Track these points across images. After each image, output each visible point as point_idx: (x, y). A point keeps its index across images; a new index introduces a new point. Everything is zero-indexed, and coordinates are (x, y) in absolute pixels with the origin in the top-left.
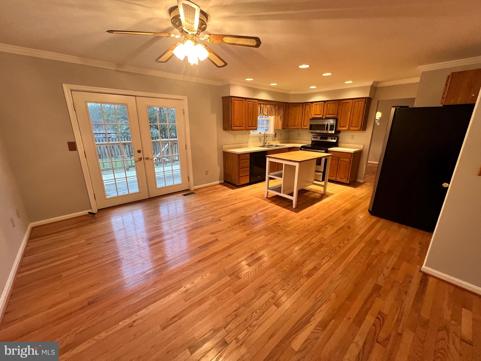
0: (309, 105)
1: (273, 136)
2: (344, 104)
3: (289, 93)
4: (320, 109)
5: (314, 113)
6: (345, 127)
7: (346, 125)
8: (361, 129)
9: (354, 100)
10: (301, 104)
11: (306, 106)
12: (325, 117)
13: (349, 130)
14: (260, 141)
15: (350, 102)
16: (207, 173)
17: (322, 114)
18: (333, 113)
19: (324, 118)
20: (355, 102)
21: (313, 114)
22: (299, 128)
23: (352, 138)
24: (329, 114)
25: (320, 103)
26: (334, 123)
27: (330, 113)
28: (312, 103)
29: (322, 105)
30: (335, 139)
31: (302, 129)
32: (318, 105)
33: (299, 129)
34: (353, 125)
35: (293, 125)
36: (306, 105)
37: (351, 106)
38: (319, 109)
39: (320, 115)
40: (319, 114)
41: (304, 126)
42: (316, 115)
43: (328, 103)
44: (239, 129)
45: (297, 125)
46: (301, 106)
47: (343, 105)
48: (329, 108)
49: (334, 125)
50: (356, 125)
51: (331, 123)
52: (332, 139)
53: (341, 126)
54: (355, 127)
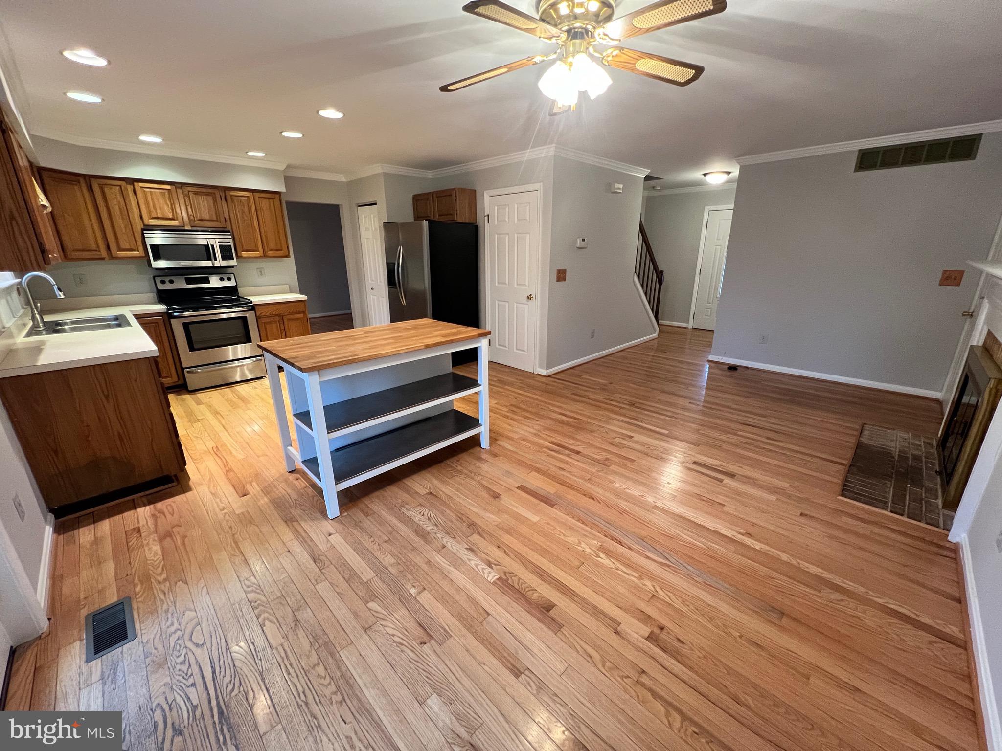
0: (117, 188)
2: (235, 200)
5: (150, 212)
6: (256, 251)
7: (256, 246)
8: (288, 255)
9: (257, 194)
10: (82, 179)
11: (106, 190)
12: (193, 227)
13: (265, 256)
15: (247, 196)
17: (180, 218)
18: (215, 218)
19: (188, 228)
20: (258, 197)
21: (146, 216)
22: (103, 255)
23: (262, 274)
24: (201, 220)
25: (162, 186)
26: (229, 242)
28: (129, 181)
29: (170, 193)
30: (229, 279)
31: (112, 257)
32: (156, 192)
33: (103, 259)
34: (272, 245)
35: (80, 248)
36: (102, 186)
37: (254, 205)
38: (162, 202)
39: (173, 219)
40: (171, 216)
41: (121, 250)
42: (158, 218)
43: (188, 191)
45: (94, 247)
46: (83, 184)
47: (232, 200)
48: (198, 203)
49: (230, 246)
50: (279, 248)
51: (219, 242)
52: (222, 279)
53: (245, 248)
54: (277, 250)
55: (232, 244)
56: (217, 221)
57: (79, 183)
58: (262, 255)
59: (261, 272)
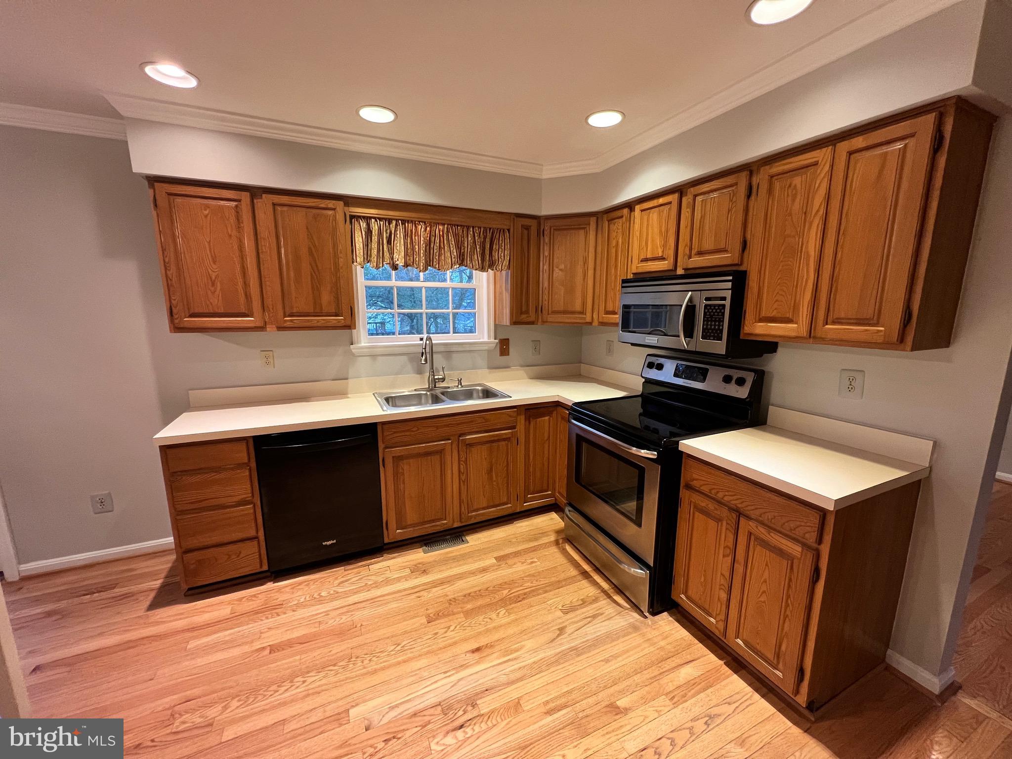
0: (620, 221)
1: (489, 351)
2: (777, 185)
3: (537, 176)
4: (661, 231)
5: (640, 253)
6: (789, 321)
7: (796, 308)
8: (902, 339)
9: (844, 147)
10: (593, 220)
11: (611, 226)
12: (685, 269)
13: (812, 337)
14: (420, 372)
15: (816, 164)
16: (103, 504)
17: (671, 253)
18: (722, 246)
19: (680, 272)
20: (850, 153)
21: (635, 261)
22: (588, 319)
23: (851, 388)
24: (700, 253)
25: (661, 201)
26: (724, 299)
27: (708, 245)
28: (630, 205)
29: (670, 209)
30: (741, 382)
31: (602, 324)
32: (654, 215)
34: (843, 308)
35: (562, 309)
36: (610, 221)
37: (825, 185)
38: (656, 230)
39: (662, 259)
40: (662, 254)
41: (607, 313)
42: (646, 260)
43: (695, 196)
44: (224, 325)
45: (578, 307)
46: (592, 226)
47: (770, 191)
48: (703, 217)
49: (724, 306)
50: (869, 312)
51: (707, 299)
52: (727, 379)
53: (763, 314)
54: (859, 322)
55: (727, 303)
56: (724, 251)
57: (589, 224)
58: (804, 332)
59: (851, 381)
